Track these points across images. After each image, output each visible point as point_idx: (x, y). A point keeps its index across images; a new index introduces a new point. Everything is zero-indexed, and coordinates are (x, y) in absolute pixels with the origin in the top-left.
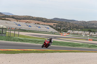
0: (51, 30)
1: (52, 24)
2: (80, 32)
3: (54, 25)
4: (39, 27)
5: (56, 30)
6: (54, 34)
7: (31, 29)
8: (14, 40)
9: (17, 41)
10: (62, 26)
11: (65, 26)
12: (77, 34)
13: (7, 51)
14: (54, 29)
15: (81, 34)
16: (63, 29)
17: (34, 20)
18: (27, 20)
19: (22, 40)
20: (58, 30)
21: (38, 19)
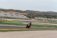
0: (25, 17)
1: (25, 14)
2: (42, 18)
3: (26, 14)
4: (18, 16)
5: (28, 17)
6: (27, 20)
7: (13, 17)
8: (4, 24)
9: (6, 24)
10: (31, 15)
11: (33, 15)
12: (40, 19)
13: (1, 30)
14: (27, 16)
15: (43, 19)
16: (32, 17)
17: (15, 11)
18: (11, 12)
19: (8, 24)
20: (29, 17)
21: (17, 11)
